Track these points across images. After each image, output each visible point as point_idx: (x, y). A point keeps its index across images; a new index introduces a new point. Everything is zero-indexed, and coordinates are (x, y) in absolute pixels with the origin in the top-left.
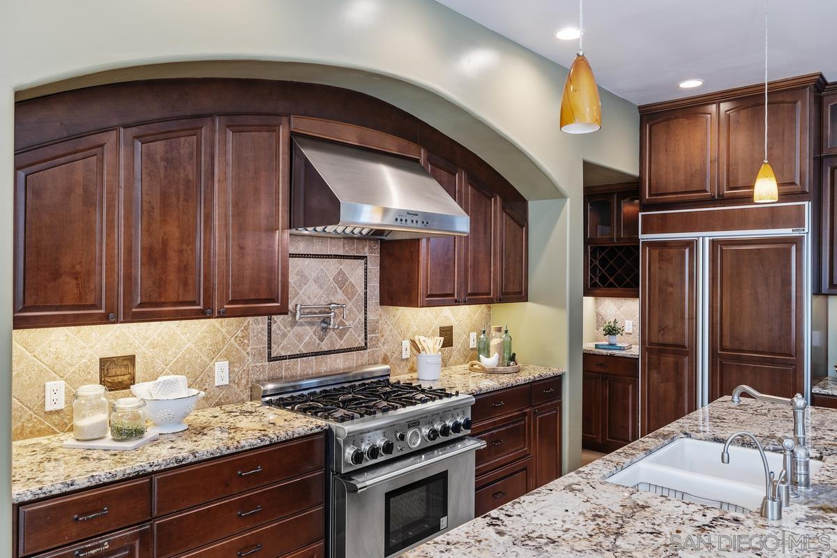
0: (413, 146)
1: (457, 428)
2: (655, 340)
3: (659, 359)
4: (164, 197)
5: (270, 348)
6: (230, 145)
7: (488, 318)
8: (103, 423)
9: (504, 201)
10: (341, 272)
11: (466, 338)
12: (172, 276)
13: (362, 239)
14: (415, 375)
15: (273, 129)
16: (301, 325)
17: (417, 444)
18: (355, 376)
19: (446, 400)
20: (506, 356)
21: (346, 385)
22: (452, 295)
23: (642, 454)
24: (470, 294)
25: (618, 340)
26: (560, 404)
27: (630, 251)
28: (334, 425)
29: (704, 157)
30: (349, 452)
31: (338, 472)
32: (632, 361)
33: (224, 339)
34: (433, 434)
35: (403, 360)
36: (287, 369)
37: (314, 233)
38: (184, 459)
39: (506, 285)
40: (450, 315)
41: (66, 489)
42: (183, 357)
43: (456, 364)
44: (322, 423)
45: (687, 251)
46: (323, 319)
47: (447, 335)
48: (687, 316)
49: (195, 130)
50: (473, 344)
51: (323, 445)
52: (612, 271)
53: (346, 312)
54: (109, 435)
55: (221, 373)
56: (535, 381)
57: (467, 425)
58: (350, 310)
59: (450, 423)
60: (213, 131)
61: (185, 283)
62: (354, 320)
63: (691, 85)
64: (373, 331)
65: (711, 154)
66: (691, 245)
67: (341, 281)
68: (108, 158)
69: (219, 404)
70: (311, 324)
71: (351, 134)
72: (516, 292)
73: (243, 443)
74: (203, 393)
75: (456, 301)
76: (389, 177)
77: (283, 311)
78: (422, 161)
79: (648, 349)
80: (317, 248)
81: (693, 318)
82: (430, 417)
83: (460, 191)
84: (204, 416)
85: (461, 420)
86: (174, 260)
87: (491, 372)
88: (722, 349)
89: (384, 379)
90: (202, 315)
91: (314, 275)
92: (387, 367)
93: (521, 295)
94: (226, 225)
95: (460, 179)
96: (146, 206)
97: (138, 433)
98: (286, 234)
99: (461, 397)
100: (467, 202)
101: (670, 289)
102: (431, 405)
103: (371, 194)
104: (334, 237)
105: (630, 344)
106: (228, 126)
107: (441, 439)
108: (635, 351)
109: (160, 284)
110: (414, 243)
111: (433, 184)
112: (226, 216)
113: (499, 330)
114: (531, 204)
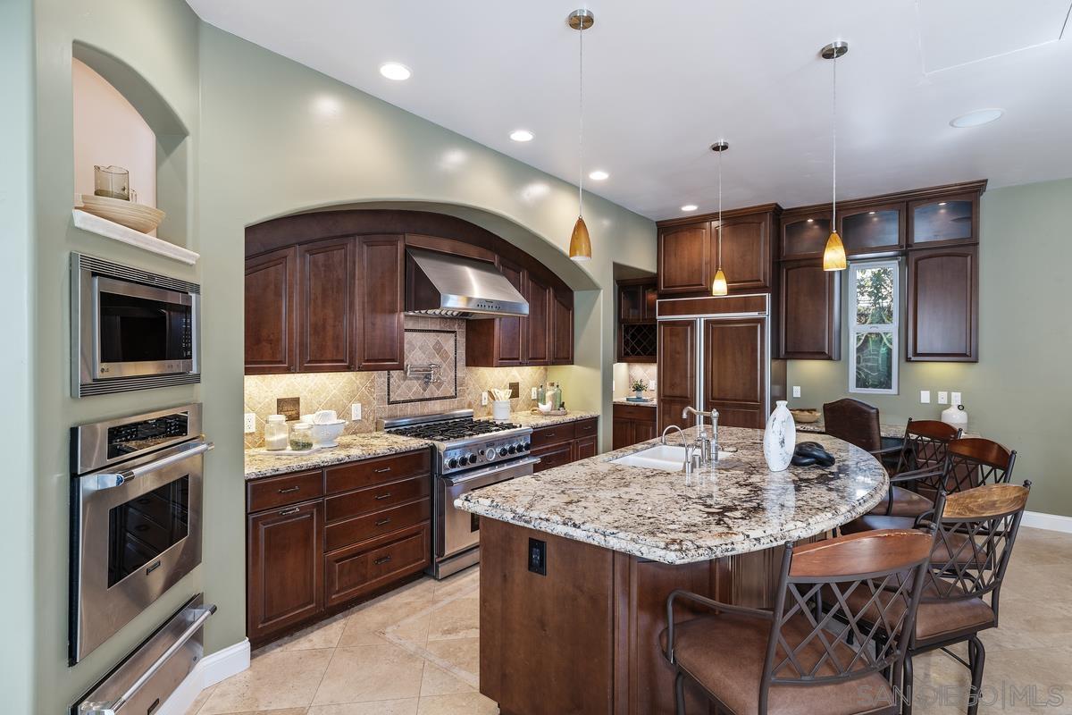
0: (489, 253)
1: (520, 448)
2: (668, 393)
3: (670, 407)
4: (324, 290)
5: (389, 395)
6: (365, 255)
7: (546, 377)
8: (285, 439)
9: (555, 291)
10: (438, 343)
11: (529, 391)
12: (329, 343)
13: (452, 318)
14: (491, 417)
15: (394, 243)
16: (411, 379)
17: (493, 458)
18: (448, 416)
19: (512, 430)
20: (558, 404)
21: (442, 422)
22: (518, 359)
23: (631, 452)
24: (531, 359)
25: (644, 395)
26: (596, 438)
27: (651, 328)
28: (436, 443)
29: (701, 260)
30: (446, 462)
31: (440, 474)
32: (652, 409)
33: (358, 388)
34: (504, 452)
35: (483, 406)
36: (401, 410)
37: (420, 315)
38: (342, 459)
39: (557, 352)
40: (517, 375)
41: (274, 473)
42: (331, 400)
43: (521, 410)
44: (429, 442)
45: (689, 328)
46: (426, 376)
47: (515, 389)
48: (689, 375)
49: (343, 246)
50: (534, 396)
51: (430, 455)
52: (639, 343)
53: (442, 371)
54: (289, 448)
55: (356, 411)
56: (577, 421)
57: (527, 447)
58: (445, 369)
59: (515, 445)
60: (355, 246)
61: (337, 347)
62: (447, 376)
63: (690, 209)
64: (461, 385)
65: (705, 257)
66: (692, 323)
67: (438, 349)
68: (289, 265)
69: (354, 433)
70: (418, 379)
71: (446, 246)
72: (564, 357)
73: (378, 451)
74: (347, 423)
75: (520, 363)
76: (471, 274)
77: (401, 367)
78: (496, 264)
79: (662, 400)
80: (421, 326)
81: (693, 376)
82: (502, 440)
83: (523, 285)
84: (347, 439)
85: (523, 444)
86: (330, 332)
87: (547, 414)
88: (713, 399)
89: (468, 418)
90: (348, 369)
91: (419, 344)
92: (472, 410)
93: (568, 359)
94: (363, 309)
95: (523, 276)
96: (313, 297)
97: (308, 445)
98: (402, 315)
99: (522, 428)
100: (528, 293)
101: (678, 356)
102: (502, 433)
103: (459, 287)
104: (435, 317)
105: (651, 397)
106: (365, 242)
107: (509, 456)
108: (655, 402)
109: (322, 348)
110: (490, 322)
111: (504, 280)
112: (363, 303)
113: (552, 385)
114: (576, 294)
